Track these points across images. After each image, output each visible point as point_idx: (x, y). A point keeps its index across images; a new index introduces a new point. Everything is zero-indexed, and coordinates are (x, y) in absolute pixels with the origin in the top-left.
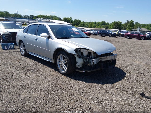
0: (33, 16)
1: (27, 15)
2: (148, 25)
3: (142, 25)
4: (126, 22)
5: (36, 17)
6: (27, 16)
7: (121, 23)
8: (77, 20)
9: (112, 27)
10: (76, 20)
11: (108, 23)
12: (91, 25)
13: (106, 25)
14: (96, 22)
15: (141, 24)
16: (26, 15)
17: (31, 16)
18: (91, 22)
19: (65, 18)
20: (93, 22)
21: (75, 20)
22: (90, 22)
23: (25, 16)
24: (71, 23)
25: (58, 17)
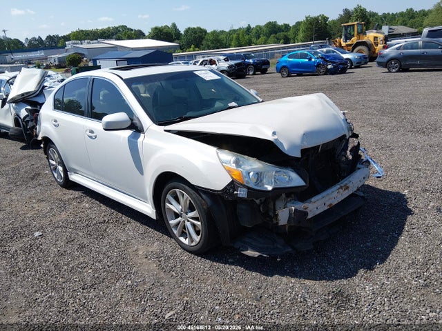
0: (57, 37)
1: (37, 37)
2: (402, 14)
3: (385, 16)
4: (342, 13)
5: (67, 38)
6: (37, 40)
7: (328, 18)
8: (194, 28)
9: (301, 35)
10: (189, 28)
11: (287, 26)
12: (238, 39)
13: (282, 33)
14: (249, 29)
15: (380, 14)
16: (34, 39)
17: (49, 38)
18: (234, 31)
19: (156, 28)
20: (240, 29)
21: (188, 31)
22: (230, 31)
23: (30, 42)
24: (177, 41)
25: (132, 30)
